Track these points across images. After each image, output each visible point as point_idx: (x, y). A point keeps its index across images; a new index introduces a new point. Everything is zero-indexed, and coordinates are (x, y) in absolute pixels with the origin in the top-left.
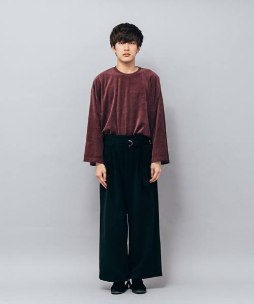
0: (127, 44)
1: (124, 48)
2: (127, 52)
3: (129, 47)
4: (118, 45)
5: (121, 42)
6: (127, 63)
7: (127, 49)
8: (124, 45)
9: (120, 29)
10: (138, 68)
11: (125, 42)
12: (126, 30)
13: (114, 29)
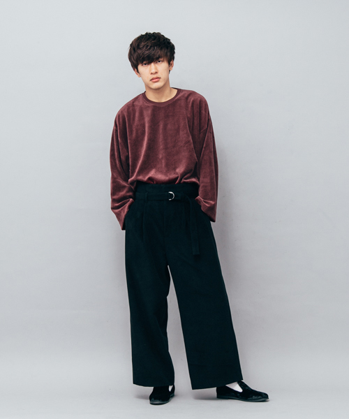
0: (152, 64)
1: (150, 70)
2: (155, 76)
3: (156, 69)
4: (141, 68)
5: (145, 62)
6: (158, 90)
7: (153, 71)
8: (149, 66)
9: (138, 45)
10: (176, 91)
11: (149, 63)
12: (148, 46)
13: (131, 45)
